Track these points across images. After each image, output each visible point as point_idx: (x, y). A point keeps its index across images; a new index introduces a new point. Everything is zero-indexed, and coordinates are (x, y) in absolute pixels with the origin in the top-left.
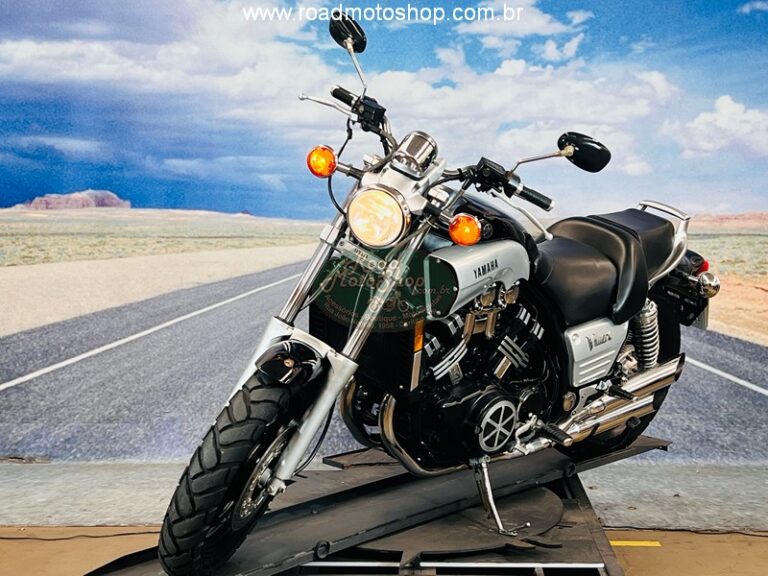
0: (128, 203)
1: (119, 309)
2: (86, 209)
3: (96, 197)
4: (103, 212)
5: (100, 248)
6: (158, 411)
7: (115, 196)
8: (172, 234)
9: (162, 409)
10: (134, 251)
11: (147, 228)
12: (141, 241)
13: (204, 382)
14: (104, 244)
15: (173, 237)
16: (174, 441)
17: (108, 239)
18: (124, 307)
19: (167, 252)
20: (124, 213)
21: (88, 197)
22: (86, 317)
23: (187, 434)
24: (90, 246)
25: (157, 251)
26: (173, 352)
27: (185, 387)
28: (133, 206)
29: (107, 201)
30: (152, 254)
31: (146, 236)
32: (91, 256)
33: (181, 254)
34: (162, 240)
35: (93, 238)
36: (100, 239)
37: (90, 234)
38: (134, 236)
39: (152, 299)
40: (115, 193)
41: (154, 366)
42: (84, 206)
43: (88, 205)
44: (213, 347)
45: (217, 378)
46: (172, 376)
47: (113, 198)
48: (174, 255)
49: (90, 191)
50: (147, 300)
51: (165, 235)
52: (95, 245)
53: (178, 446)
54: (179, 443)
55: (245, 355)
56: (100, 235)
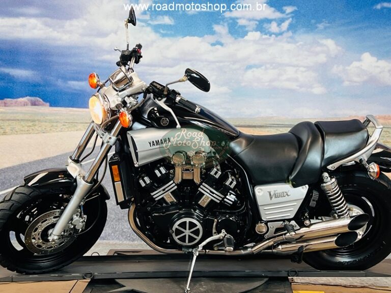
0: (48, 104)
1: (42, 160)
2: (26, 107)
3: (31, 100)
4: (35, 108)
5: (33, 128)
7: (41, 100)
8: (71, 121)
10: (51, 130)
11: (58, 117)
12: (55, 124)
14: (35, 125)
15: (72, 122)
17: (37, 123)
18: (45, 159)
19: (68, 130)
20: (46, 109)
21: (27, 101)
22: (25, 164)
24: (28, 126)
25: (63, 130)
28: (51, 106)
29: (37, 103)
30: (61, 131)
31: (57, 122)
32: (28, 132)
33: (75, 132)
34: (66, 124)
35: (29, 122)
36: (32, 123)
37: (28, 120)
38: (51, 121)
39: (60, 155)
40: (42, 99)
42: (24, 105)
43: (27, 105)
47: (40, 101)
48: (72, 132)
49: (28, 97)
50: (57, 156)
51: (68, 121)
52: (30, 126)
56: (33, 121)
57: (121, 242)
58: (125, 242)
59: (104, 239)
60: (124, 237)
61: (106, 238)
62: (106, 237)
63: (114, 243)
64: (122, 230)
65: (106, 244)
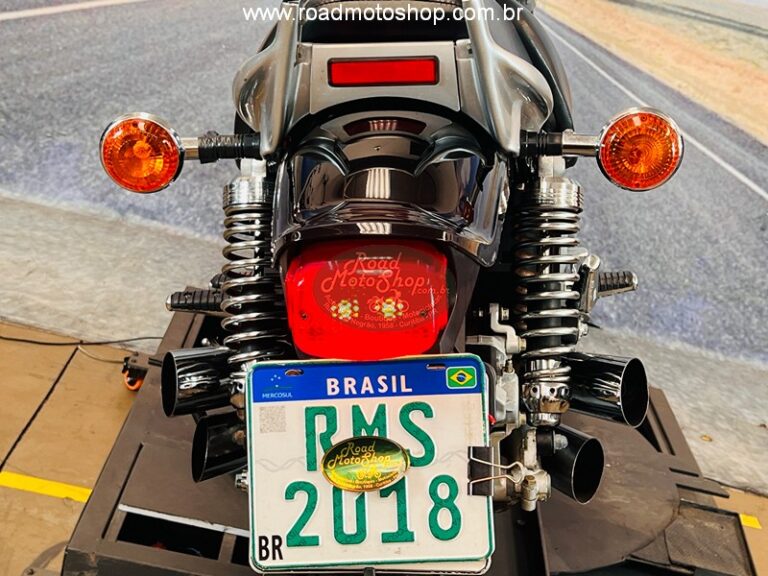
6: (49, 129)
9: (56, 128)
13: (124, 103)
16: (65, 177)
23: (84, 173)
26: (87, 50)
27: (96, 104)
41: (55, 63)
44: (148, 56)
45: (144, 102)
46: (78, 84)
53: (70, 185)
54: (72, 181)
55: (193, 79)
57: (197, 236)
58: (208, 238)
59: (153, 218)
60: (210, 224)
61: (160, 217)
62: (160, 213)
63: (180, 234)
64: (208, 204)
65: (159, 232)
